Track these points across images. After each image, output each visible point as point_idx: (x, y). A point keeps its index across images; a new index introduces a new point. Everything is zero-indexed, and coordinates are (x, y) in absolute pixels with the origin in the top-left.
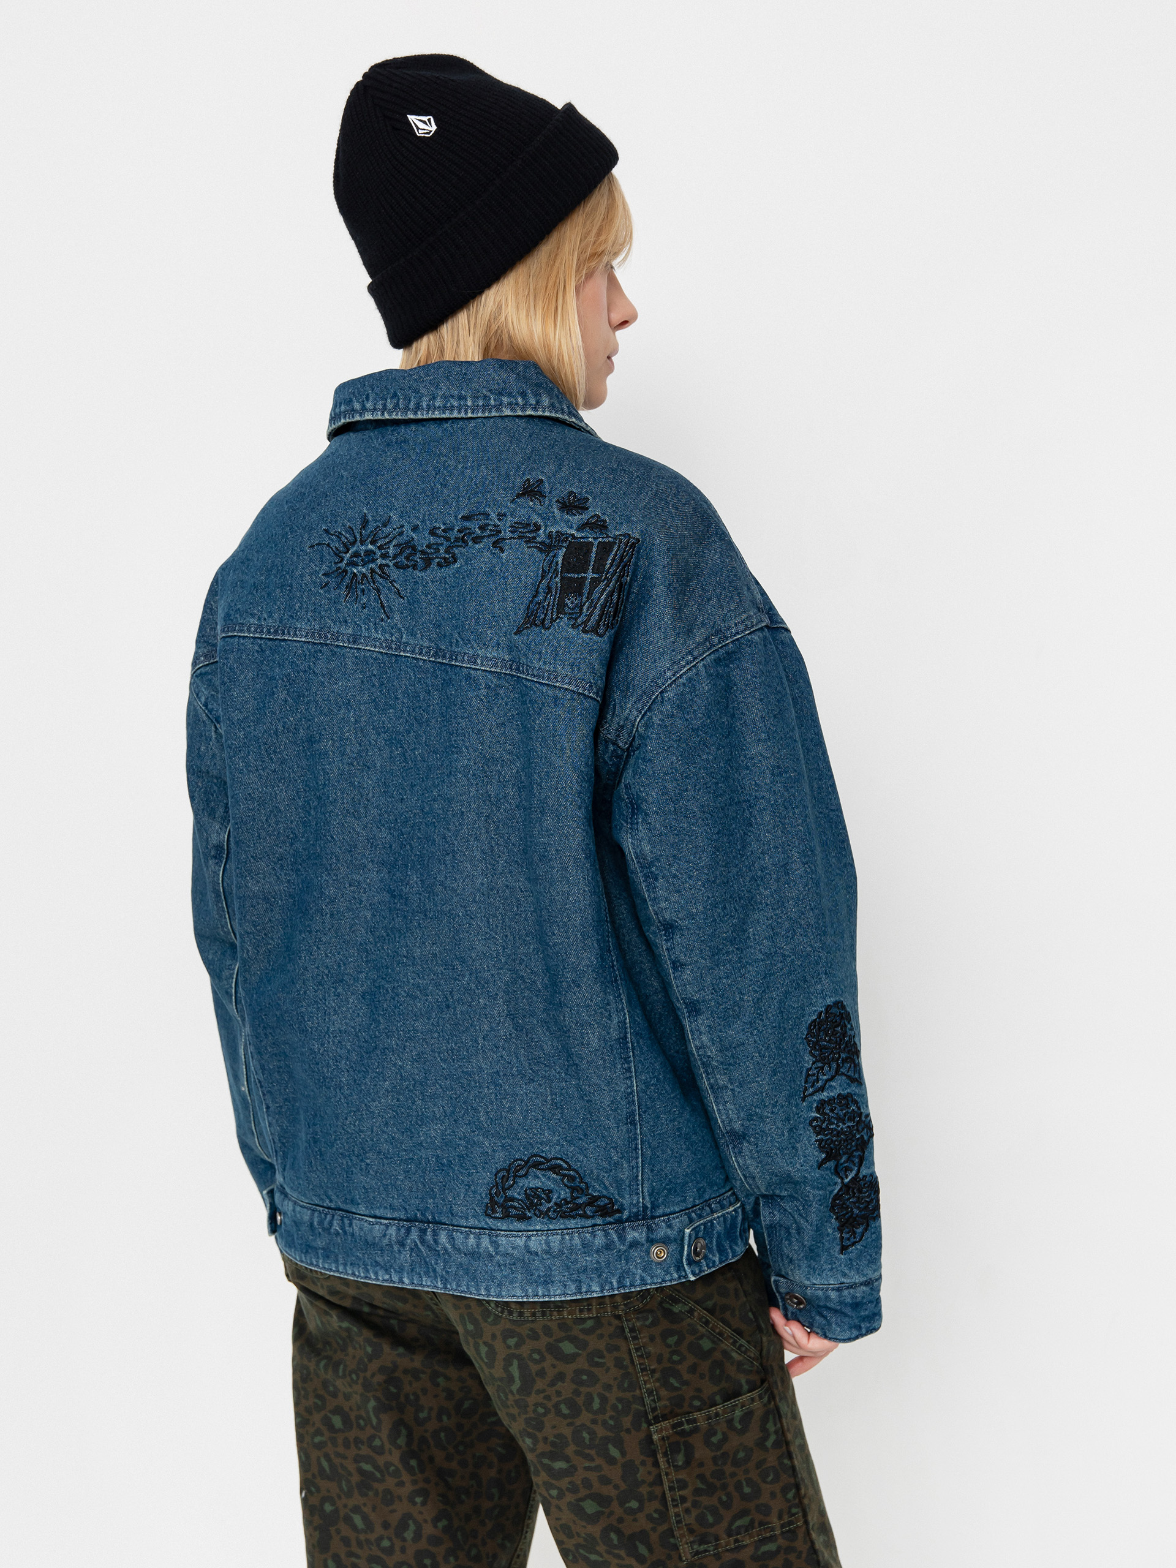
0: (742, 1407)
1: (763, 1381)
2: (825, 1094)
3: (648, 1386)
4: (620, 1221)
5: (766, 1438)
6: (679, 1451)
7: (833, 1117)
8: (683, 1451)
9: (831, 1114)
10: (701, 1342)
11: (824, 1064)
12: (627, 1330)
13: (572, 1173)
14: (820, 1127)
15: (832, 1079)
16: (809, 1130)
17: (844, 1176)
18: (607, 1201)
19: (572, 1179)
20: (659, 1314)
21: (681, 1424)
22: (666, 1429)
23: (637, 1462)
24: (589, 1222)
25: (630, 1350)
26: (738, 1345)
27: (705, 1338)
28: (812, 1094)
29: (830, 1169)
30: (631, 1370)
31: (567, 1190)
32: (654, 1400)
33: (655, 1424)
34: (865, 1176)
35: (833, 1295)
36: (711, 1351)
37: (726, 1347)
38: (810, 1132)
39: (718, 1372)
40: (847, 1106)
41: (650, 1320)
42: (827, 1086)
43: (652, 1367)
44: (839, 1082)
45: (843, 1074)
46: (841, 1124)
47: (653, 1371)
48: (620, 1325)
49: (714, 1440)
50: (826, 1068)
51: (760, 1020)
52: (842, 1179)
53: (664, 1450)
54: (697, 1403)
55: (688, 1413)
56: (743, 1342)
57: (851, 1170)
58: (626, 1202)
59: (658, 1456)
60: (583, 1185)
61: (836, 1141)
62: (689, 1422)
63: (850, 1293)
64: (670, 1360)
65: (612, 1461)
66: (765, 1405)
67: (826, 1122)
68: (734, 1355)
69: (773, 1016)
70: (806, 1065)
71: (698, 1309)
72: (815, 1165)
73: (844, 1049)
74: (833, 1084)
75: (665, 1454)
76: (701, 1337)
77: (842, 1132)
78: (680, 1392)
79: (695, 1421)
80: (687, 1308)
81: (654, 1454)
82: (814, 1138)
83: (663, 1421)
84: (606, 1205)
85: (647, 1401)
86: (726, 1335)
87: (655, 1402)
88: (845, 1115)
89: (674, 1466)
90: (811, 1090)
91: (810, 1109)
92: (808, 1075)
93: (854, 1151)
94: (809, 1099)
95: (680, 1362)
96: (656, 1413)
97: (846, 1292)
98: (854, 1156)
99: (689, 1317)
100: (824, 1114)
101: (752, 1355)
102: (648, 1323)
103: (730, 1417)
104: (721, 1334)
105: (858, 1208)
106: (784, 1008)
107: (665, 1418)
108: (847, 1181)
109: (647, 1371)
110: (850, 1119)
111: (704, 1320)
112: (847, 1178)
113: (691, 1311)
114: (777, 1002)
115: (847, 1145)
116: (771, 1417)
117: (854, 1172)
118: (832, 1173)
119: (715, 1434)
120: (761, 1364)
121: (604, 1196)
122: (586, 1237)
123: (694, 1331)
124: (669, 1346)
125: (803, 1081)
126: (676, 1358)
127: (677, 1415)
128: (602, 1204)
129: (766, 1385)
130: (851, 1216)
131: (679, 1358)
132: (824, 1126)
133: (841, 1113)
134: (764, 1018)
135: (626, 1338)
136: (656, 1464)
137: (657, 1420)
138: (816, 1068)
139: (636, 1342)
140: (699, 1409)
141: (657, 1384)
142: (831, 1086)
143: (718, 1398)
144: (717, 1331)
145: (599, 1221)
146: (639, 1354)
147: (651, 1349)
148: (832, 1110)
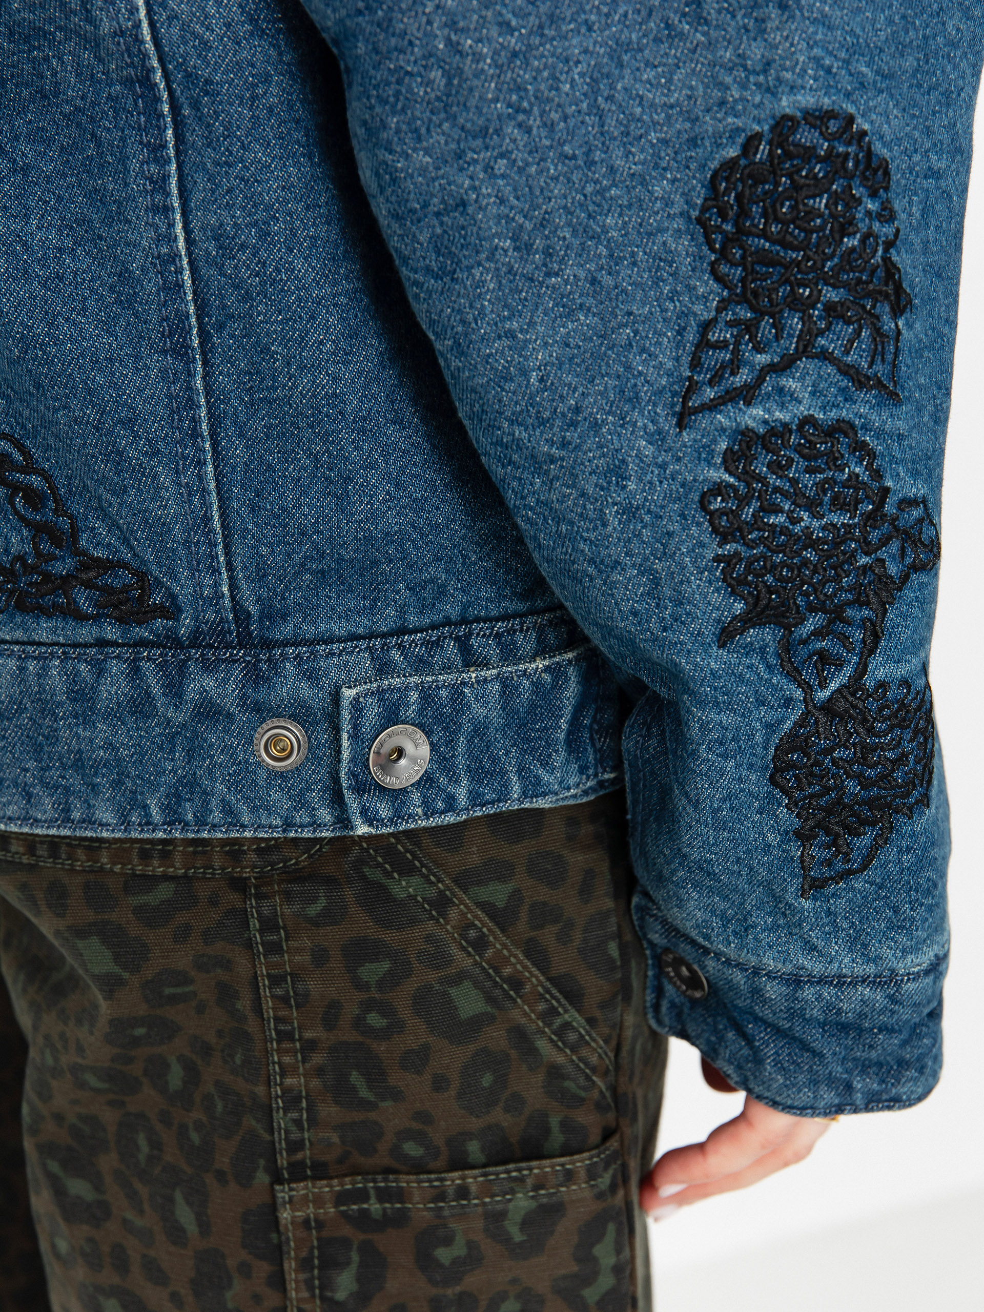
0: (536, 1188)
1: (607, 1134)
2: (758, 412)
3: (289, 1081)
4: (172, 641)
5: (588, 1279)
6: (343, 1265)
7: (777, 490)
8: (354, 1266)
9: (772, 479)
10: (453, 991)
11: (760, 313)
12: (255, 923)
13: (35, 480)
14: (736, 514)
15: (785, 365)
16: (699, 524)
17: (815, 682)
18: (128, 577)
19: (33, 498)
20: (349, 894)
21: (362, 1196)
22: (318, 1201)
23: (231, 1263)
24: (86, 633)
25: (255, 977)
26: (558, 1022)
27: (467, 984)
28: (712, 406)
29: (763, 650)
30: (252, 1026)
31: (25, 533)
32: (298, 1123)
33: (290, 1181)
34: (882, 685)
35: (773, 990)
36: (477, 1023)
37: (523, 1021)
38: (700, 530)
39: (487, 1080)
40: (834, 461)
41: (322, 903)
42: (767, 387)
43: (308, 1035)
44: (808, 381)
45: (825, 356)
46: (805, 515)
47: (310, 1046)
48: (239, 905)
49: (444, 1255)
50: (766, 328)
51: (520, 125)
52: (808, 689)
53: (304, 1254)
54: (412, 1149)
55: (387, 1171)
56: (572, 1016)
57: (840, 665)
58: (183, 590)
59: (286, 1266)
60: (64, 523)
61: (783, 564)
62: (384, 1195)
63: (819, 998)
64: (359, 1023)
65: (176, 1234)
66: (600, 1196)
67: (755, 504)
68: (542, 1044)
69: (565, 118)
70: (698, 308)
71: (462, 902)
72: (710, 631)
73: (836, 276)
74: (791, 384)
75: (305, 1264)
76: (459, 978)
77: (809, 541)
78: (373, 1116)
79: (400, 1195)
80: (432, 893)
81: (277, 1254)
82: (713, 549)
83: (315, 1178)
84: (126, 589)
85: (281, 1120)
86: (528, 988)
87: (301, 1129)
88: (821, 487)
89: (323, 1298)
90: (710, 393)
91: (704, 454)
92: (703, 344)
93: (849, 603)
94: (704, 421)
95: (385, 1034)
96: (299, 1156)
97: (808, 993)
98: (848, 622)
99: (432, 918)
100: (748, 477)
101: (594, 1059)
102: (314, 910)
103: (499, 1207)
104: (516, 983)
105: (859, 778)
106: (610, 98)
107: (320, 1172)
108: (822, 695)
109: (293, 1040)
110: (839, 504)
111: (472, 933)
112: (823, 686)
113: (442, 904)
114: (582, 75)
115: (823, 583)
116: (611, 1228)
117: (848, 671)
118: (769, 667)
119: (448, 1241)
120: (614, 1089)
121: (125, 566)
122: (77, 674)
123: (439, 959)
124: (360, 985)
125: (686, 360)
126: (375, 1020)
127: (355, 1171)
128: (117, 584)
129: (614, 1144)
130: (839, 801)
131: (384, 1022)
132: (748, 513)
133: (808, 480)
134: (534, 122)
135: (249, 945)
136: (278, 1282)
137: (297, 1173)
138: (730, 324)
139: (275, 959)
140: (418, 1168)
141: (315, 1083)
142: (781, 391)
143: (474, 1149)
144: (507, 971)
145: (111, 632)
146: (279, 992)
147: (313, 986)
148: (777, 467)
